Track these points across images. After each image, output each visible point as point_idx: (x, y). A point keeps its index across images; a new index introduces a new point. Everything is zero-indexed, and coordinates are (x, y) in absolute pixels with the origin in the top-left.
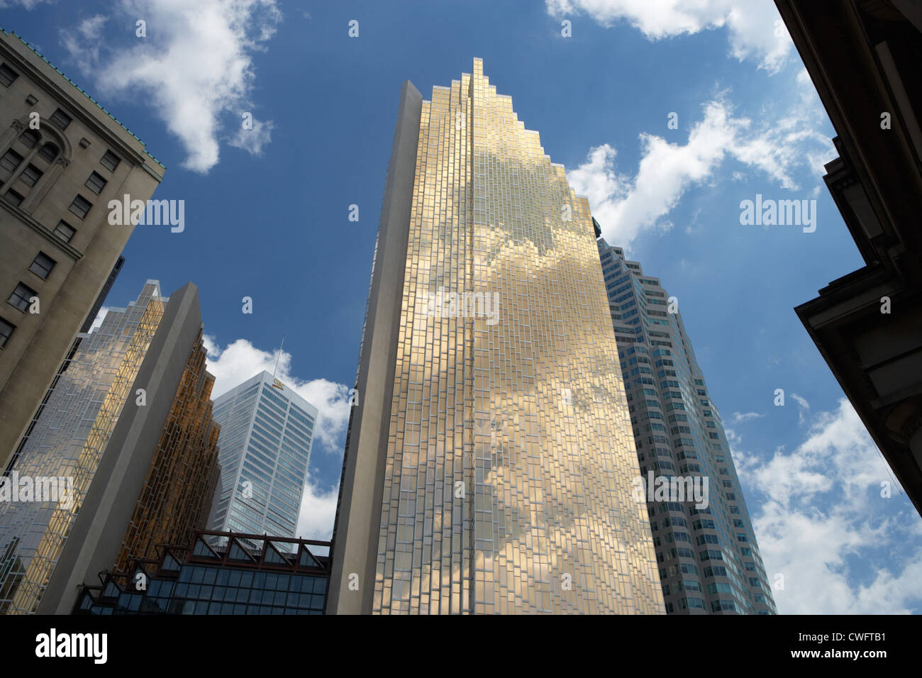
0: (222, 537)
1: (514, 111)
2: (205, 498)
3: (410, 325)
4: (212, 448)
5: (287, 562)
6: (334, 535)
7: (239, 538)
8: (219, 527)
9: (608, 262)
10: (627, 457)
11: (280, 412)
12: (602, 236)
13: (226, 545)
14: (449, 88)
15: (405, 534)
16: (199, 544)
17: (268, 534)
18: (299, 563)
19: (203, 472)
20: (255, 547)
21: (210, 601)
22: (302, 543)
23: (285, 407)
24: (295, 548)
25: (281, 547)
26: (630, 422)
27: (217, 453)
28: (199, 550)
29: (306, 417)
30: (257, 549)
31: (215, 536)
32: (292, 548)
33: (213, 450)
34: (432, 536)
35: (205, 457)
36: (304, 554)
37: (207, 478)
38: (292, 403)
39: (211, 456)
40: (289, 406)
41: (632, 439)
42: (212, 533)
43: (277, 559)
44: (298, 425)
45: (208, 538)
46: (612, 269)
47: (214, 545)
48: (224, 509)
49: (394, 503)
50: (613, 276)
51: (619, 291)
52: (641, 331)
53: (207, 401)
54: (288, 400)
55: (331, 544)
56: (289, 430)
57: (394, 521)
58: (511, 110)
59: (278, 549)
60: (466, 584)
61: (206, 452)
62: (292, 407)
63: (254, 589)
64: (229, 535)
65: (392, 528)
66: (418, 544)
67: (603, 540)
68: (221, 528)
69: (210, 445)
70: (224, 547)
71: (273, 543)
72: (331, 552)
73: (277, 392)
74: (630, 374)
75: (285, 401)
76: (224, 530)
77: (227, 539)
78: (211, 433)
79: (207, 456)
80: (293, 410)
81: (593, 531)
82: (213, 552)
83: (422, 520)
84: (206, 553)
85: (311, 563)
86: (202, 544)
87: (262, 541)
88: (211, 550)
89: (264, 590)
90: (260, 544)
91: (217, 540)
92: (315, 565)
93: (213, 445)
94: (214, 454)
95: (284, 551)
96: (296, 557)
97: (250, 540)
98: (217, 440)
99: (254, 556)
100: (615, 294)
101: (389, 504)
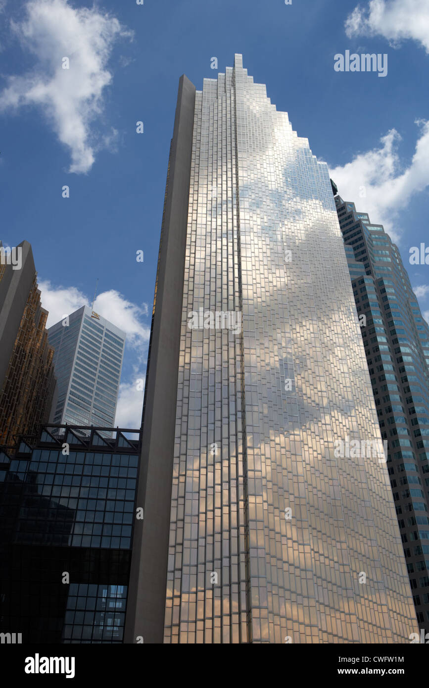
0: (61, 428)
1: (268, 97)
2: (46, 401)
3: (192, 267)
4: (49, 364)
5: (108, 445)
6: (142, 425)
7: (73, 428)
8: (58, 421)
9: (343, 214)
10: (359, 362)
11: (98, 336)
12: (338, 194)
13: (64, 434)
14: (216, 80)
15: (194, 422)
16: (44, 434)
17: (94, 426)
18: (117, 445)
19: (44, 382)
20: (85, 435)
21: (55, 474)
22: (119, 431)
23: (102, 332)
24: (114, 435)
25: (104, 435)
26: (361, 336)
27: (53, 367)
28: (45, 438)
29: (118, 339)
30: (87, 436)
31: (56, 428)
32: (112, 434)
33: (50, 366)
34: (214, 424)
35: (45, 371)
36: (121, 439)
37: (47, 387)
38: (106, 329)
39: (49, 370)
40: (105, 331)
41: (363, 348)
42: (52, 426)
43: (101, 443)
44: (111, 345)
45: (50, 430)
46: (346, 219)
47: (56, 434)
48: (61, 408)
49: (186, 400)
50: (347, 224)
51: (352, 236)
52: (369, 266)
53: (43, 329)
54: (103, 327)
55: (140, 431)
56: (105, 349)
57: (186, 414)
58: (266, 96)
59: (102, 436)
60: (240, 457)
61: (45, 367)
62: (107, 332)
63: (86, 465)
64: (66, 426)
65: (185, 419)
66: (204, 430)
67: (342, 423)
68: (60, 422)
69: (48, 362)
70: (62, 435)
71: (98, 431)
72: (141, 437)
73: (95, 322)
74: (361, 299)
75: (102, 328)
76: (62, 424)
77: (63, 430)
78: (48, 353)
79: (46, 370)
80: (108, 334)
81: (334, 417)
82: (55, 439)
83: (206, 412)
84: (49, 440)
85: (126, 445)
86: (46, 434)
87: (90, 431)
88: (53, 438)
89: (93, 465)
90: (88, 433)
91: (58, 431)
92: (130, 446)
93: (50, 362)
94: (51, 369)
95: (106, 437)
96: (115, 441)
97: (81, 430)
98: (52, 358)
99: (85, 442)
100: (349, 239)
101: (182, 401)
